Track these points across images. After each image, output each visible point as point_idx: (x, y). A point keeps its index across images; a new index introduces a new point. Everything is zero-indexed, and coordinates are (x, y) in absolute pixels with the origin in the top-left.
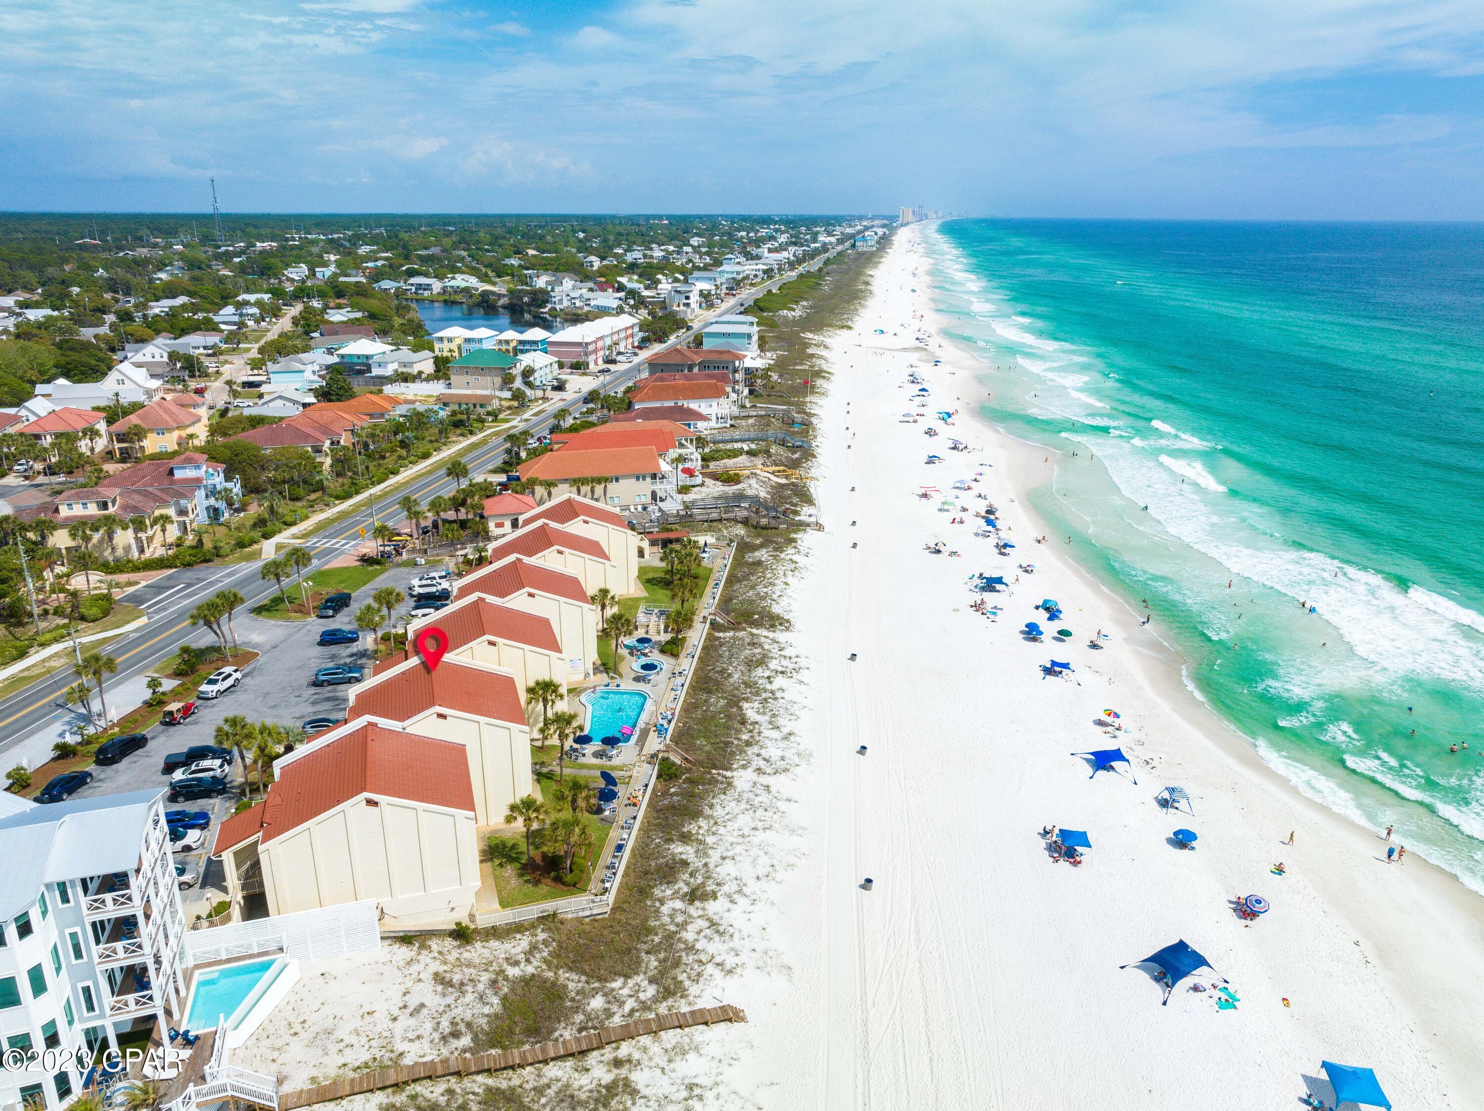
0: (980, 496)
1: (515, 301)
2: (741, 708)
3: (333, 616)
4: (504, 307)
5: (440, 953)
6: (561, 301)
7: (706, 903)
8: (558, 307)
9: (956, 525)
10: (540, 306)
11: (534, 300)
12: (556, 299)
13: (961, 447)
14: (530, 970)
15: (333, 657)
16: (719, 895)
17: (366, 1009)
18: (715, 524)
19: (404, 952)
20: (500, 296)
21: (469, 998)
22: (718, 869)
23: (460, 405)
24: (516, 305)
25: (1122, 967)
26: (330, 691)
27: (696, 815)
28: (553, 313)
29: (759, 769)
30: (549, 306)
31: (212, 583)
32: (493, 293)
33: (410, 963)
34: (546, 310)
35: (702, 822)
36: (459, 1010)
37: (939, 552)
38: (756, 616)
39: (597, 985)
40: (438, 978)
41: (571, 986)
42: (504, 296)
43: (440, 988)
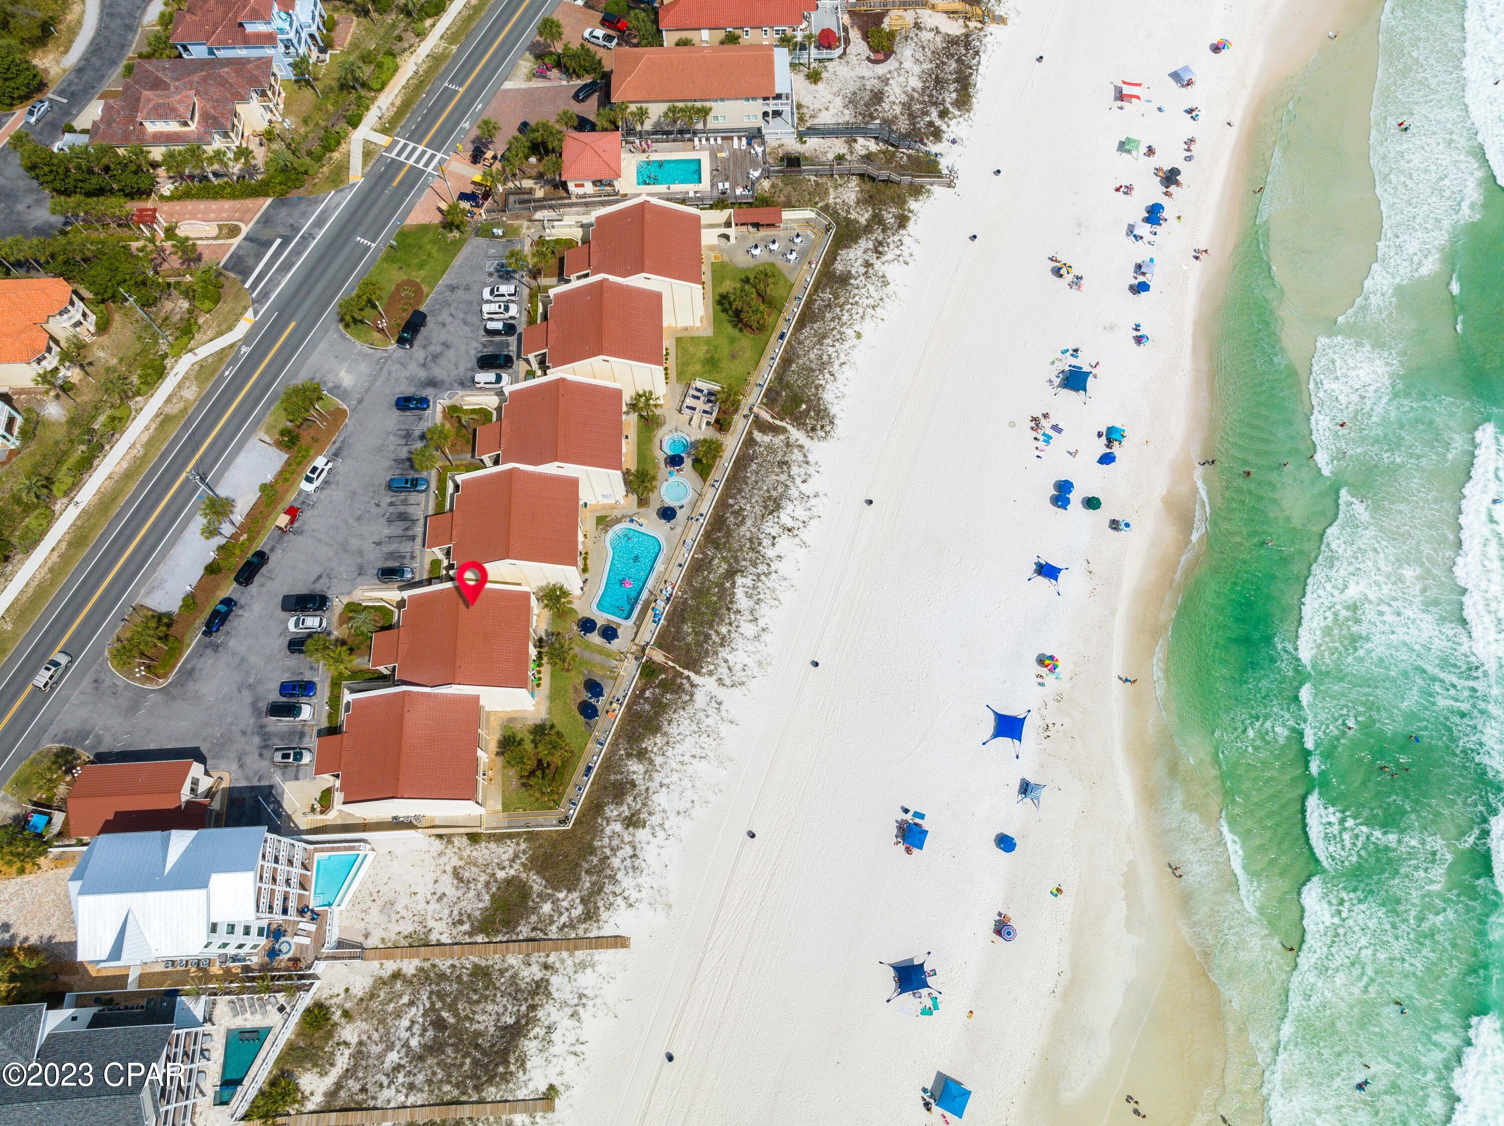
2: (735, 584)
5: (459, 848)
7: (637, 830)
14: (512, 872)
16: (647, 824)
17: (413, 890)
19: (438, 848)
22: (654, 797)
26: (403, 503)
27: (657, 729)
29: (720, 679)
31: (304, 240)
33: (441, 854)
35: (659, 740)
36: (463, 903)
38: (804, 406)
39: (550, 891)
40: (456, 874)
41: (536, 887)
43: (456, 882)
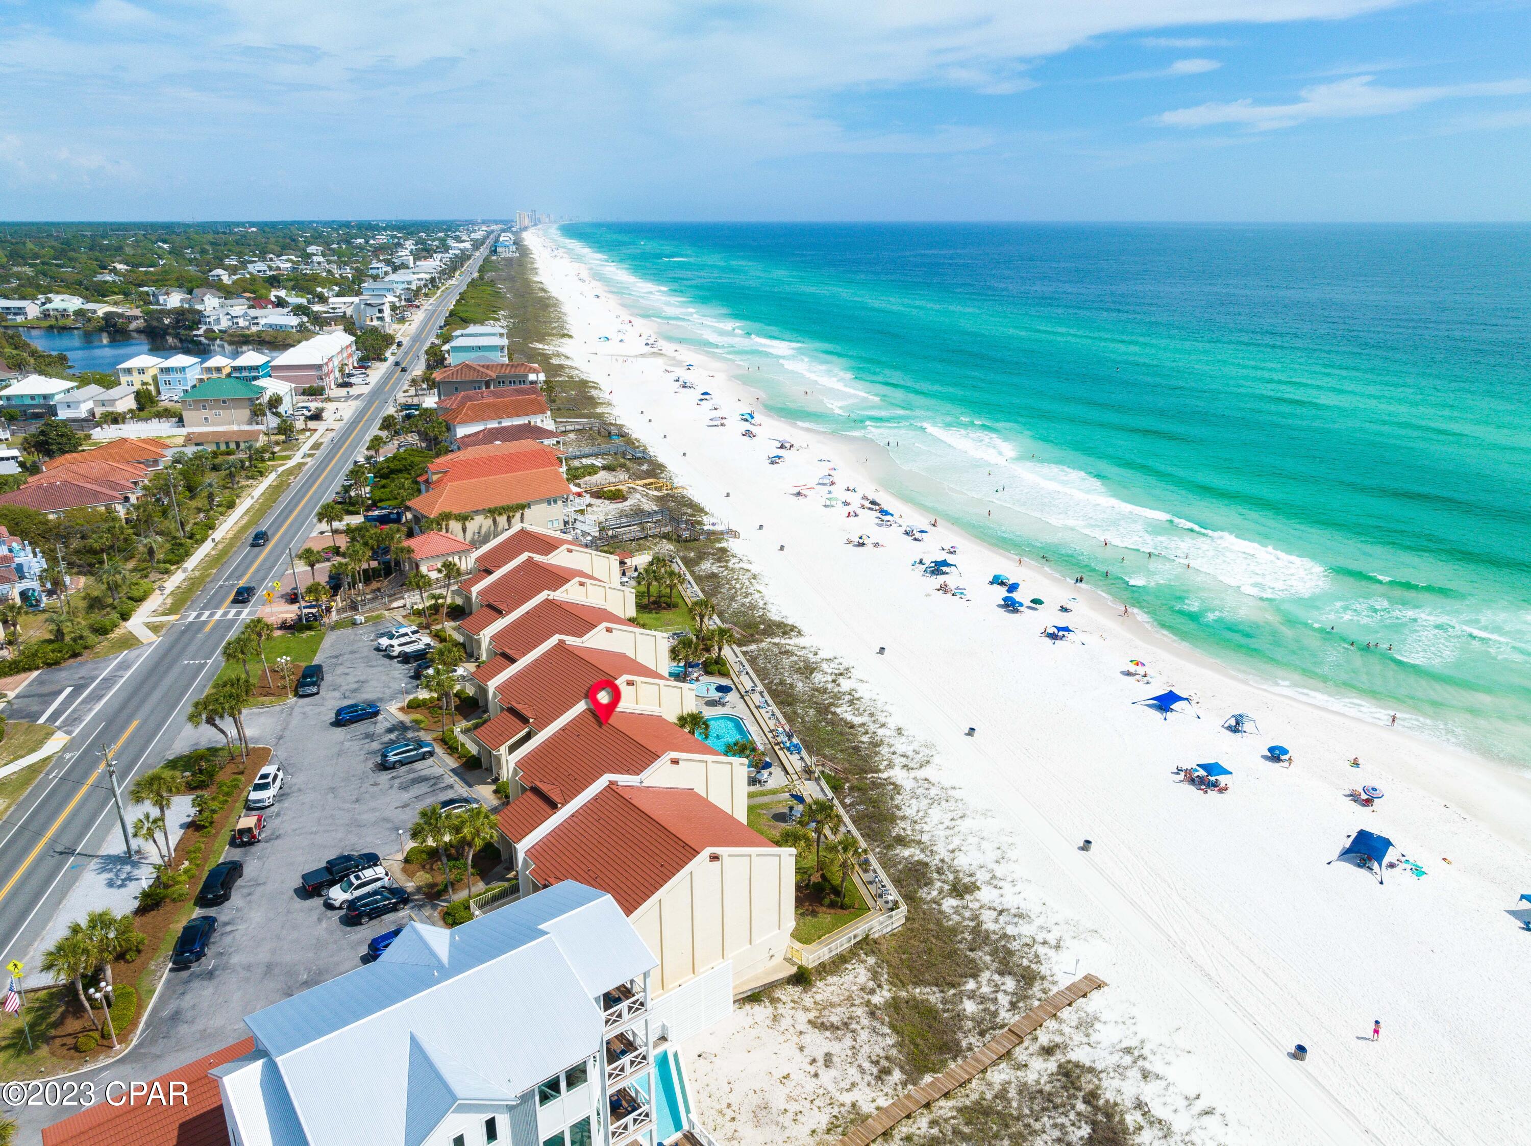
0: (848, 490)
1: (155, 323)
2: (834, 713)
3: (317, 693)
4: (139, 331)
5: (793, 1002)
6: (218, 321)
7: (975, 894)
8: (216, 328)
9: (852, 519)
10: (191, 328)
11: (178, 321)
12: (211, 319)
13: (788, 445)
14: (887, 994)
15: (370, 736)
16: (978, 884)
17: (778, 1074)
18: (642, 542)
19: (762, 1011)
20: (130, 319)
21: (864, 1035)
22: (956, 862)
23: (218, 444)
24: (155, 328)
25: (1329, 863)
26: (409, 772)
27: (893, 819)
28: (211, 335)
29: (904, 766)
30: (204, 328)
31: (108, 682)
32: (120, 315)
33: (775, 1018)
34: (201, 332)
35: (902, 824)
36: (866, 1049)
37: (863, 544)
38: (762, 627)
39: (952, 992)
40: (820, 1025)
41: (932, 998)
42: (137, 318)
43: (828, 1034)
